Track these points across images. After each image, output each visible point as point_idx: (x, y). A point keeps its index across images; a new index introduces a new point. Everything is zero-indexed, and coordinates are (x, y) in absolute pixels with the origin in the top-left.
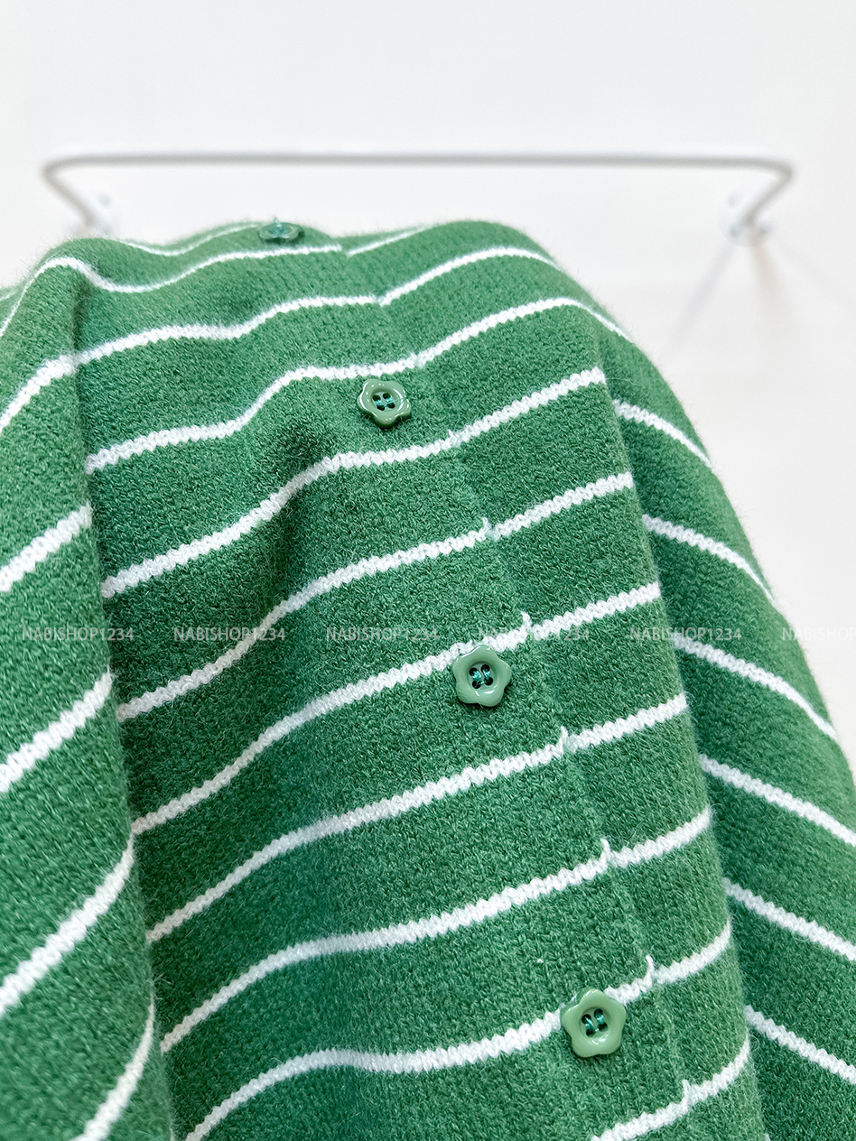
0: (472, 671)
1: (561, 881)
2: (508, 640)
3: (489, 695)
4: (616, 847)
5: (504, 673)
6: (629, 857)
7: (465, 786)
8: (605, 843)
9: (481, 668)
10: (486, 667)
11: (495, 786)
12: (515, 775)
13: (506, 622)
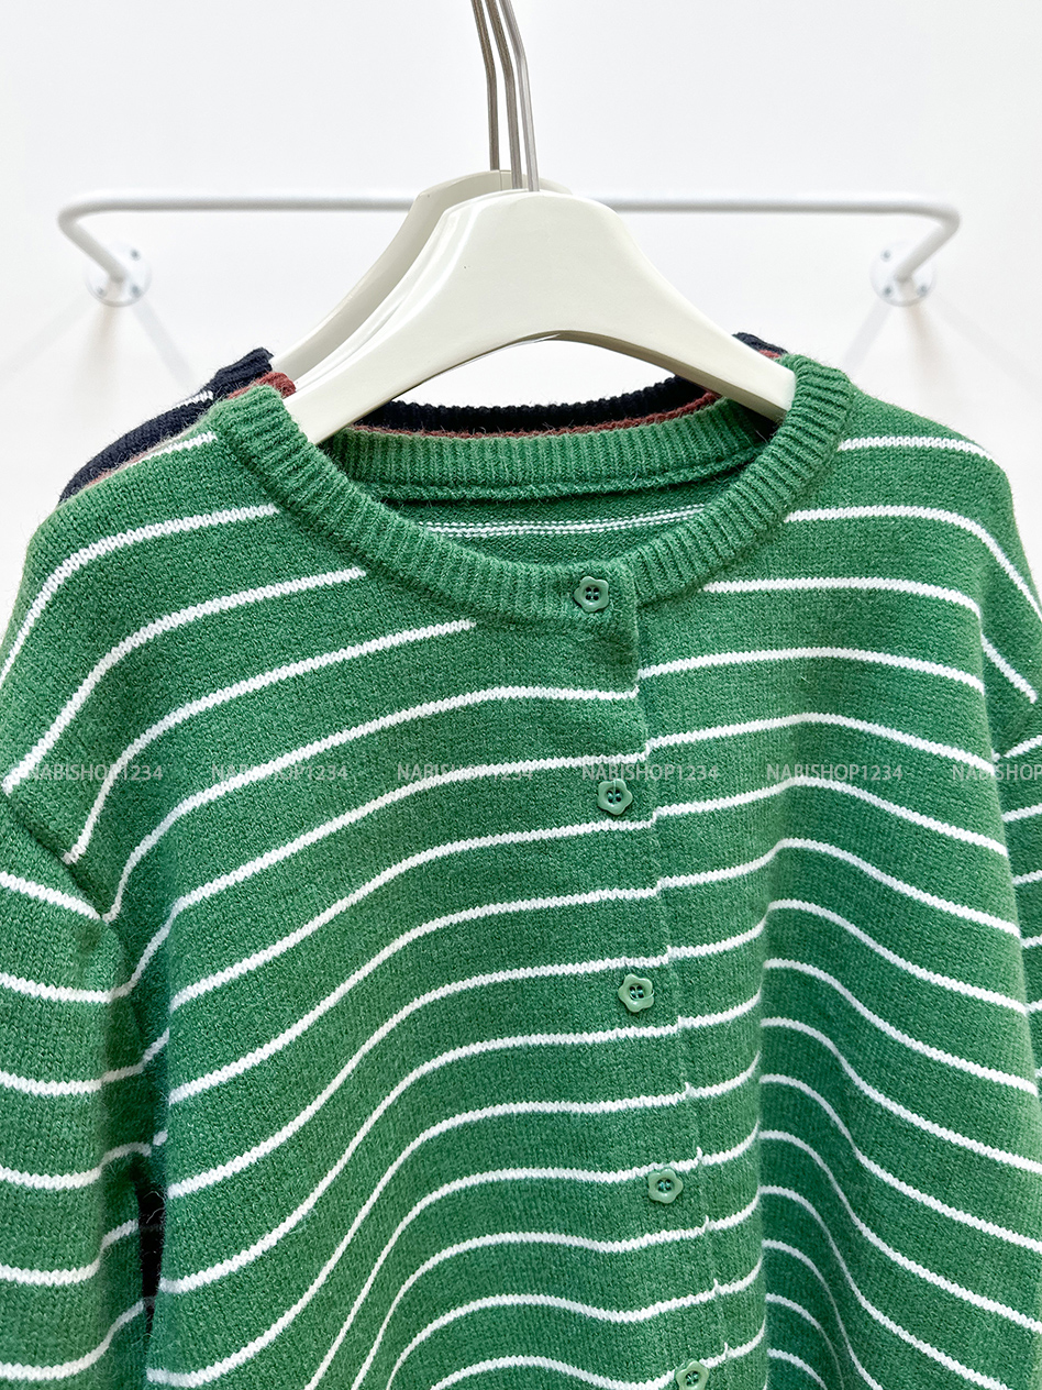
0: (659, 1182)
1: (689, 1301)
2: (685, 1166)
3: (666, 1197)
4: (722, 1284)
5: (679, 1184)
6: (726, 1289)
7: (644, 1245)
8: (715, 1281)
9: (666, 1183)
10: (669, 1181)
11: (662, 1247)
12: (673, 1241)
13: (686, 1155)
